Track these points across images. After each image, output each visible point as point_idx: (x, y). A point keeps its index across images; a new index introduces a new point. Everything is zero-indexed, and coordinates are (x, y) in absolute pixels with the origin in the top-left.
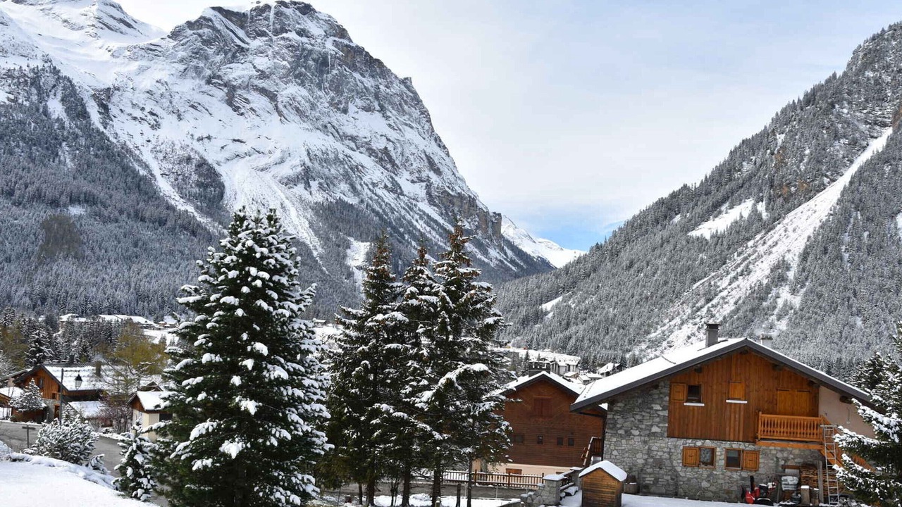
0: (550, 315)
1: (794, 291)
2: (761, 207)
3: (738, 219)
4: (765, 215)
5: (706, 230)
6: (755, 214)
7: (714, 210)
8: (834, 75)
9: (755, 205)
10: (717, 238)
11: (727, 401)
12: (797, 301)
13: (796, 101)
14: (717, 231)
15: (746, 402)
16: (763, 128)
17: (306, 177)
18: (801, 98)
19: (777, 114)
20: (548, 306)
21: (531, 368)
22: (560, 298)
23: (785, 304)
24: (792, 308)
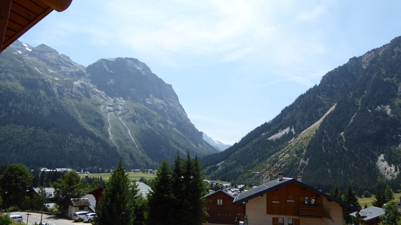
0: (220, 168)
1: (306, 160)
2: (293, 130)
3: (285, 134)
4: (294, 133)
5: (273, 137)
6: (290, 132)
7: (276, 132)
8: (316, 85)
9: (290, 129)
10: (277, 140)
11: (288, 201)
12: (307, 163)
13: (303, 94)
14: (277, 138)
15: (294, 201)
16: (292, 103)
17: (134, 119)
18: (305, 93)
19: (297, 98)
20: (219, 164)
21: (216, 188)
22: (223, 162)
23: (302, 164)
24: (305, 165)
